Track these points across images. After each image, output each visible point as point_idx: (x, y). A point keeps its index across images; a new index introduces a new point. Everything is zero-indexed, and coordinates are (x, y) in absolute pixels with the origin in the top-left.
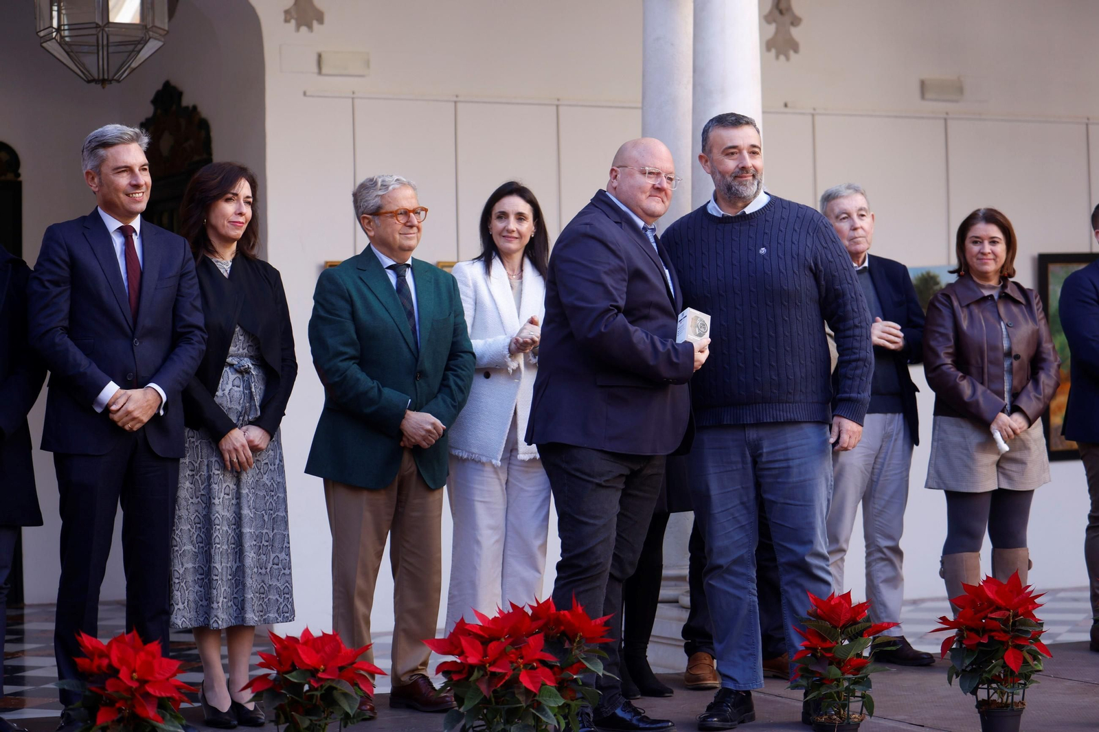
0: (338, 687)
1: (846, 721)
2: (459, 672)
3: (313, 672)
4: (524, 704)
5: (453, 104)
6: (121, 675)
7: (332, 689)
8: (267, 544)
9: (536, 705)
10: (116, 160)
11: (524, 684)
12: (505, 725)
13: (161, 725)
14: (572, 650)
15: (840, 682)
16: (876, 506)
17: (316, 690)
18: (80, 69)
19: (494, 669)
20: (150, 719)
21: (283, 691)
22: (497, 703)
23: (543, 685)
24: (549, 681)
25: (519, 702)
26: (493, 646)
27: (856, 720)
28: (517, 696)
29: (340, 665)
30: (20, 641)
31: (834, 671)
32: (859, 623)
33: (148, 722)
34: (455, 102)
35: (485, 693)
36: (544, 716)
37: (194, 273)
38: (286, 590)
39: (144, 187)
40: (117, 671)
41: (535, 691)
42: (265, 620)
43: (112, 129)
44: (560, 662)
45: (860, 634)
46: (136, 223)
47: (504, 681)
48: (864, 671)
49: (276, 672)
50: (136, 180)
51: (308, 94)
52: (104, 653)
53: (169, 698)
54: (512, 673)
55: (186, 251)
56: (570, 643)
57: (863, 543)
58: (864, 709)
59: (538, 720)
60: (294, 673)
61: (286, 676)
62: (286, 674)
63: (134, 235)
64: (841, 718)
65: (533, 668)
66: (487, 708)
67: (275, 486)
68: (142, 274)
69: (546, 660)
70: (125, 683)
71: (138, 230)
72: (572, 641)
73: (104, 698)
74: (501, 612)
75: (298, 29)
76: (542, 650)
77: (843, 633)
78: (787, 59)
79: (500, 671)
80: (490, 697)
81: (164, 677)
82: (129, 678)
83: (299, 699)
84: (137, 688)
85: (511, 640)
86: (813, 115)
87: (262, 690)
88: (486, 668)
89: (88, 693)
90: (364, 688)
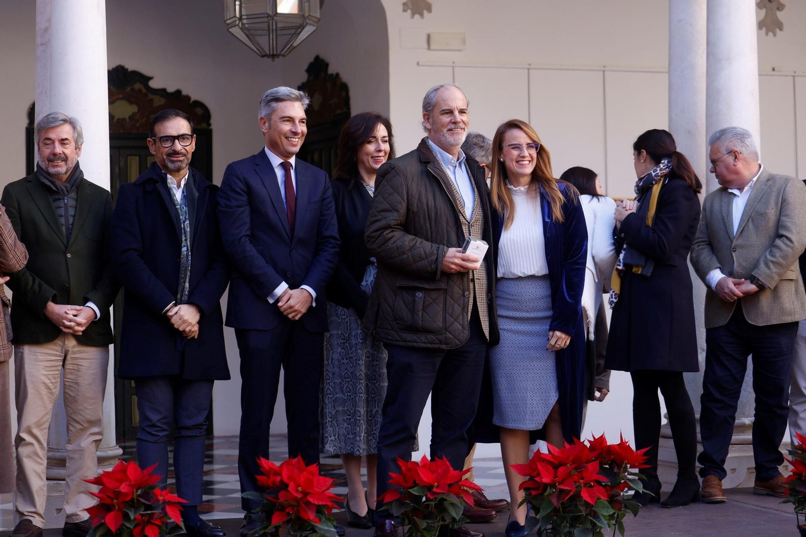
0: (448, 499)
2: (536, 489)
3: (430, 488)
4: (584, 513)
5: (527, 70)
6: (289, 489)
7: (443, 500)
9: (593, 513)
10: (282, 112)
11: (584, 498)
12: (570, 528)
13: (318, 525)
14: (620, 472)
17: (431, 500)
18: (255, 47)
19: (562, 487)
20: (311, 521)
21: (407, 501)
22: (564, 512)
23: (598, 499)
24: (603, 496)
25: (580, 511)
26: (561, 470)
28: (579, 507)
29: (449, 483)
30: (211, 463)
33: (309, 523)
35: (555, 504)
36: (599, 522)
37: (332, 198)
40: (287, 486)
41: (592, 503)
43: (284, 89)
44: (610, 482)
47: (569, 496)
49: (401, 487)
51: (420, 63)
52: (277, 472)
53: (324, 505)
54: (575, 490)
55: (327, 182)
59: (594, 524)
60: (415, 488)
61: (410, 490)
62: (410, 488)
63: (291, 168)
65: (591, 486)
66: (556, 516)
69: (600, 480)
70: (293, 495)
71: (294, 164)
72: (619, 467)
73: (277, 505)
75: (413, 16)
76: (597, 473)
78: (775, 35)
79: (567, 488)
80: (559, 508)
81: (321, 491)
82: (295, 491)
83: (419, 508)
84: (301, 498)
85: (574, 466)
86: (794, 76)
87: (392, 500)
88: (556, 486)
89: (266, 502)
90: (466, 500)
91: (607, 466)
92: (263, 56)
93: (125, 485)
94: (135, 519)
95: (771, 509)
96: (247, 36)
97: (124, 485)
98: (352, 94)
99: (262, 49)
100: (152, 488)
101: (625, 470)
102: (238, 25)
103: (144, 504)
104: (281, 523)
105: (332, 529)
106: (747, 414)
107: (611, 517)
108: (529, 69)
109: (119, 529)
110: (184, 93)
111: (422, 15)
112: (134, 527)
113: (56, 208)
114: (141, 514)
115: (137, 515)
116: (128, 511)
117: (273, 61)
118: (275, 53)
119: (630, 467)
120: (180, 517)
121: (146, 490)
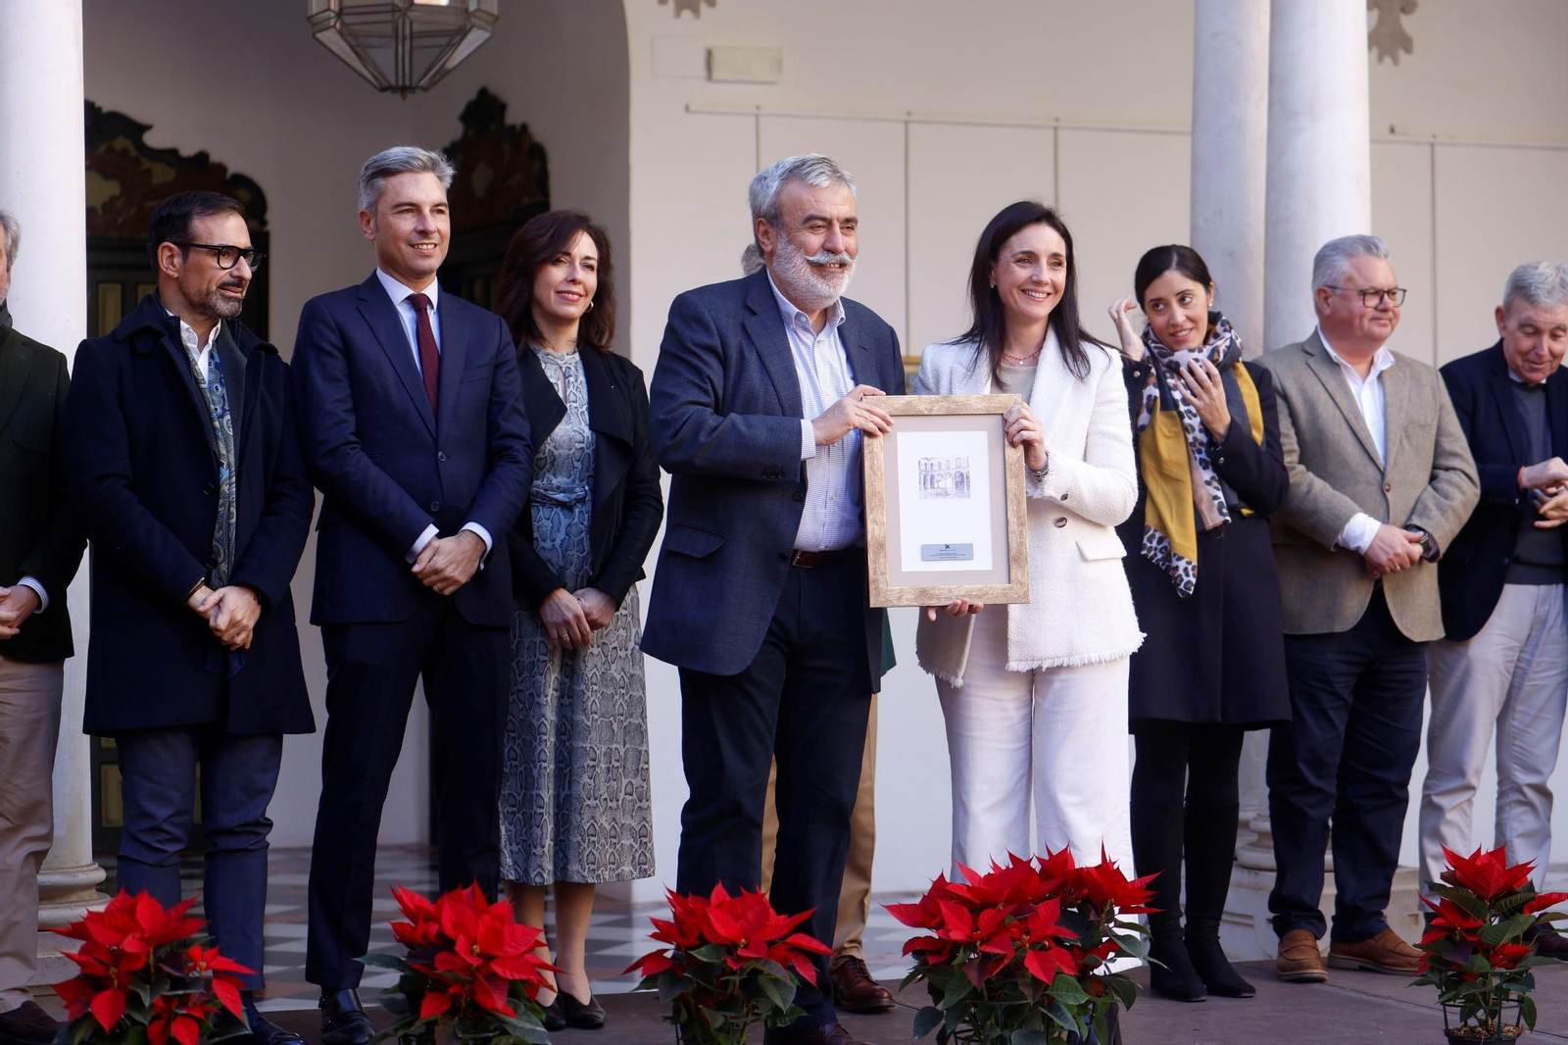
0: (766, 969)
1: (1496, 1036)
2: (937, 952)
3: (731, 948)
4: (1030, 1001)
5: (903, 125)
6: (457, 948)
7: (756, 972)
9: (1046, 1001)
10: (398, 194)
11: (1031, 971)
12: (1002, 1030)
13: (512, 1020)
14: (1099, 922)
15: (1487, 978)
16: (1515, 723)
17: (733, 973)
18: (368, 70)
19: (988, 949)
20: (498, 1010)
21: (686, 974)
22: (991, 998)
23: (1057, 973)
24: (1068, 967)
25: (1023, 996)
26: (986, 915)
27: (1511, 1034)
28: (1020, 988)
29: (769, 939)
31: (1480, 962)
32: (1518, 893)
33: (494, 1016)
34: (907, 123)
35: (975, 982)
36: (1059, 1017)
38: (643, 831)
39: (436, 235)
40: (453, 943)
41: (1044, 979)
42: (618, 875)
43: (397, 152)
44: (1082, 941)
45: (1519, 909)
46: (432, 290)
47: (1002, 966)
48: (1523, 963)
49: (673, 947)
50: (423, 224)
51: (692, 108)
52: (431, 916)
53: (522, 981)
54: (1014, 954)
55: (503, 335)
56: (1097, 913)
57: (1495, 778)
58: (1522, 1021)
59: (1048, 1022)
60: (703, 949)
61: (693, 953)
62: (693, 949)
63: (428, 307)
64: (1488, 1031)
65: (1044, 948)
66: (976, 1006)
67: (627, 680)
68: (441, 360)
69: (1061, 936)
70: (463, 959)
71: (434, 300)
72: (1099, 911)
73: (432, 981)
74: (995, 867)
75: (678, 14)
76: (1056, 923)
77: (1493, 908)
78: (1395, 62)
79: (997, 951)
80: (982, 992)
81: (518, 952)
82: (469, 953)
83: (709, 987)
84: (478, 967)
85: (1012, 907)
86: (1432, 145)
87: (654, 972)
88: (976, 947)
89: (409, 973)
90: (802, 973)
91: (1075, 910)
92: (383, 90)
93: (133, 938)
94: (152, 1005)
95: (1389, 998)
96: (351, 46)
97: (130, 937)
98: (554, 166)
99: (382, 75)
100: (187, 944)
101: (1111, 917)
102: (334, 26)
103: (170, 975)
105: (538, 1028)
107: (1082, 1007)
109: (118, 1025)
110: (215, 157)
111: (696, 11)
112: (151, 1022)
114: (163, 997)
115: (157, 998)
116: (138, 990)
117: (404, 99)
118: (407, 83)
119: (1120, 913)
120: (240, 1002)
121: (174, 949)
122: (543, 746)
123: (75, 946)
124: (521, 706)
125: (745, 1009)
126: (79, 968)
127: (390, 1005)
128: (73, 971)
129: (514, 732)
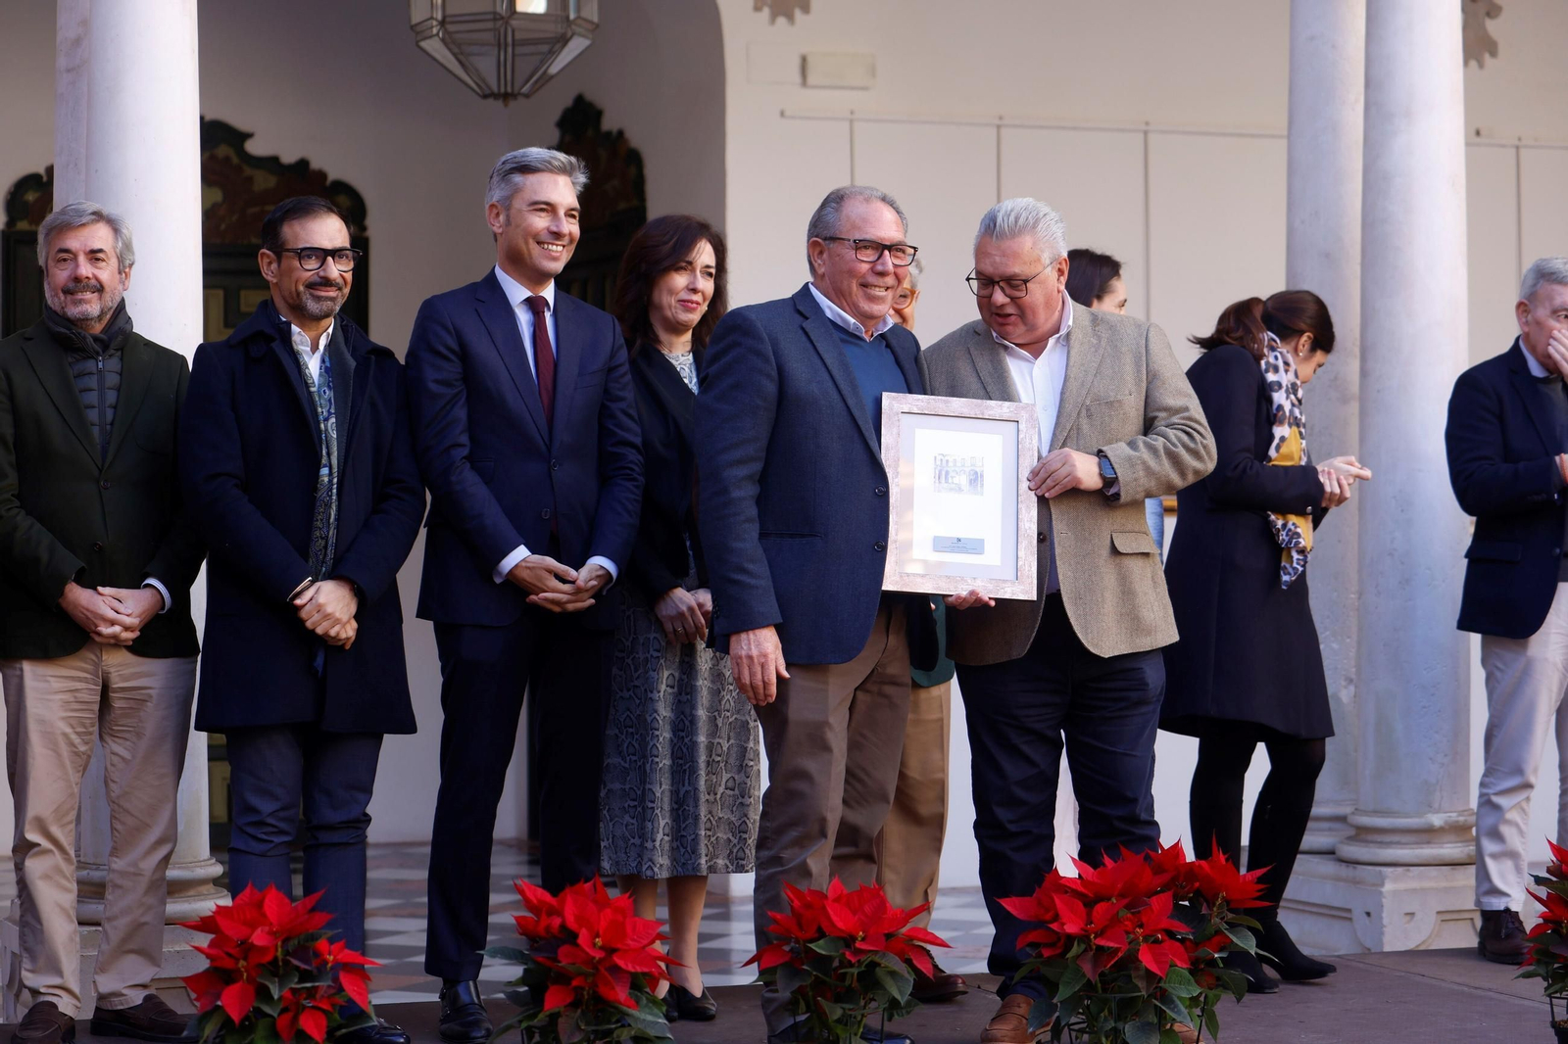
0: (884, 962)
2: (1052, 945)
3: (849, 941)
4: (1144, 993)
6: (580, 941)
7: (874, 965)
8: (719, 759)
9: (1159, 994)
10: (535, 192)
11: (1144, 964)
12: (1115, 1022)
13: (634, 1012)
14: (1211, 915)
17: (851, 965)
18: (473, 79)
19: (1102, 942)
20: (620, 1003)
21: (805, 967)
22: (1105, 990)
23: (1171, 966)
24: (1180, 960)
25: (1137, 989)
26: (1100, 908)
28: (1134, 980)
29: (884, 931)
33: (616, 1008)
35: (1089, 975)
36: (1172, 1010)
37: (626, 367)
38: (744, 827)
39: (567, 239)
40: (575, 935)
41: (1159, 973)
43: (537, 151)
44: (1193, 934)
46: (548, 293)
47: (1116, 959)
50: (557, 226)
51: (787, 113)
52: (554, 910)
53: (644, 974)
54: (1127, 947)
55: (617, 338)
56: (1208, 906)
59: (1161, 1014)
60: (821, 942)
61: (811, 946)
62: (812, 941)
63: (545, 308)
65: (1156, 941)
66: (1089, 998)
68: (556, 365)
69: (1174, 929)
70: (587, 954)
72: (1211, 905)
73: (555, 973)
75: (773, 21)
76: (1168, 917)
78: (1481, 65)
79: (1111, 944)
80: (1096, 984)
81: (640, 945)
82: (591, 945)
83: (827, 979)
84: (601, 960)
85: (1126, 901)
86: (1517, 148)
87: (774, 965)
88: (1090, 940)
89: (531, 966)
90: (919, 966)
91: (1187, 903)
92: (485, 97)
93: (262, 931)
94: (281, 998)
95: (1490, 990)
96: (454, 55)
97: (260, 929)
98: (650, 171)
99: (484, 81)
100: (314, 938)
102: (438, 34)
103: (297, 968)
104: (562, 1009)
105: (660, 1021)
106: (1436, 805)
107: (1194, 1001)
108: (999, 127)
109: (247, 1018)
110: (315, 165)
111: (790, 18)
112: (279, 1015)
113: (80, 392)
114: (293, 990)
115: (286, 990)
116: (267, 983)
117: (506, 105)
118: (509, 90)
121: (302, 943)
122: (655, 741)
123: (204, 940)
124: (638, 701)
125: (862, 1003)
126: (208, 961)
127: (514, 997)
128: (202, 964)
129: (632, 727)
